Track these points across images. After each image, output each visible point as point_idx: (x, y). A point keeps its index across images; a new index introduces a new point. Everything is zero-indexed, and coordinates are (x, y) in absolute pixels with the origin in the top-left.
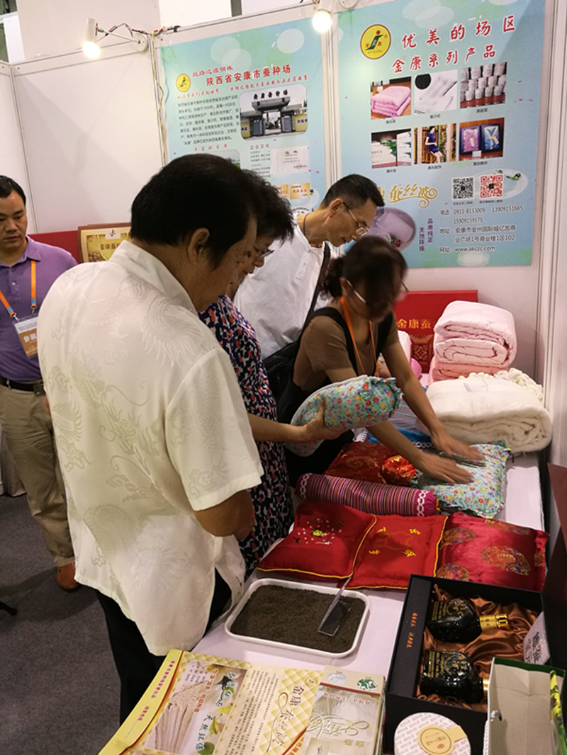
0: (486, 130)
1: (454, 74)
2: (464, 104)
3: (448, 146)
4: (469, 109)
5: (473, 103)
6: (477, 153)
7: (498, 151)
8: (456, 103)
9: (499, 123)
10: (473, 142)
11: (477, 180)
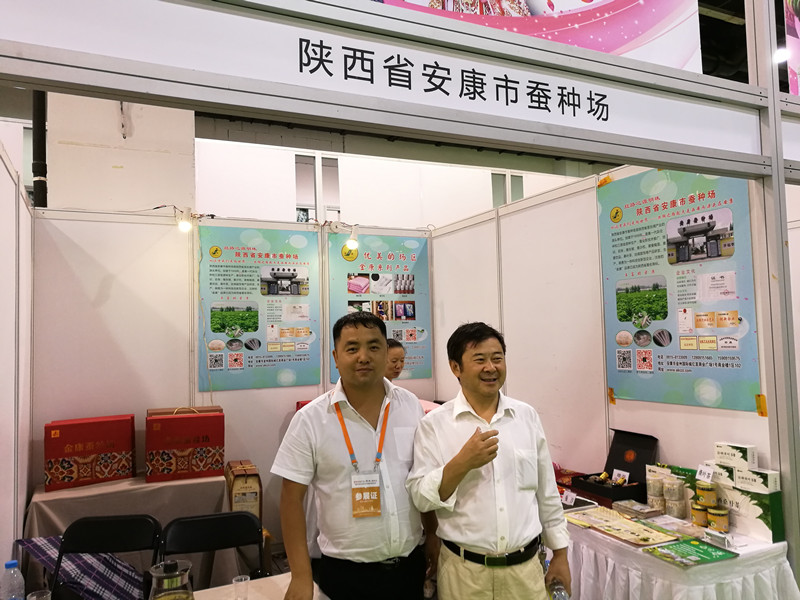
0: (407, 306)
1: (390, 276)
2: (396, 291)
3: (389, 312)
4: (398, 294)
5: (400, 292)
6: (404, 317)
7: (413, 317)
8: (392, 291)
9: (413, 303)
10: (401, 312)
11: (404, 331)
